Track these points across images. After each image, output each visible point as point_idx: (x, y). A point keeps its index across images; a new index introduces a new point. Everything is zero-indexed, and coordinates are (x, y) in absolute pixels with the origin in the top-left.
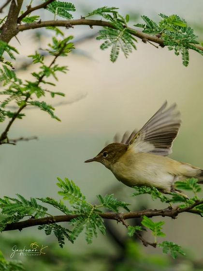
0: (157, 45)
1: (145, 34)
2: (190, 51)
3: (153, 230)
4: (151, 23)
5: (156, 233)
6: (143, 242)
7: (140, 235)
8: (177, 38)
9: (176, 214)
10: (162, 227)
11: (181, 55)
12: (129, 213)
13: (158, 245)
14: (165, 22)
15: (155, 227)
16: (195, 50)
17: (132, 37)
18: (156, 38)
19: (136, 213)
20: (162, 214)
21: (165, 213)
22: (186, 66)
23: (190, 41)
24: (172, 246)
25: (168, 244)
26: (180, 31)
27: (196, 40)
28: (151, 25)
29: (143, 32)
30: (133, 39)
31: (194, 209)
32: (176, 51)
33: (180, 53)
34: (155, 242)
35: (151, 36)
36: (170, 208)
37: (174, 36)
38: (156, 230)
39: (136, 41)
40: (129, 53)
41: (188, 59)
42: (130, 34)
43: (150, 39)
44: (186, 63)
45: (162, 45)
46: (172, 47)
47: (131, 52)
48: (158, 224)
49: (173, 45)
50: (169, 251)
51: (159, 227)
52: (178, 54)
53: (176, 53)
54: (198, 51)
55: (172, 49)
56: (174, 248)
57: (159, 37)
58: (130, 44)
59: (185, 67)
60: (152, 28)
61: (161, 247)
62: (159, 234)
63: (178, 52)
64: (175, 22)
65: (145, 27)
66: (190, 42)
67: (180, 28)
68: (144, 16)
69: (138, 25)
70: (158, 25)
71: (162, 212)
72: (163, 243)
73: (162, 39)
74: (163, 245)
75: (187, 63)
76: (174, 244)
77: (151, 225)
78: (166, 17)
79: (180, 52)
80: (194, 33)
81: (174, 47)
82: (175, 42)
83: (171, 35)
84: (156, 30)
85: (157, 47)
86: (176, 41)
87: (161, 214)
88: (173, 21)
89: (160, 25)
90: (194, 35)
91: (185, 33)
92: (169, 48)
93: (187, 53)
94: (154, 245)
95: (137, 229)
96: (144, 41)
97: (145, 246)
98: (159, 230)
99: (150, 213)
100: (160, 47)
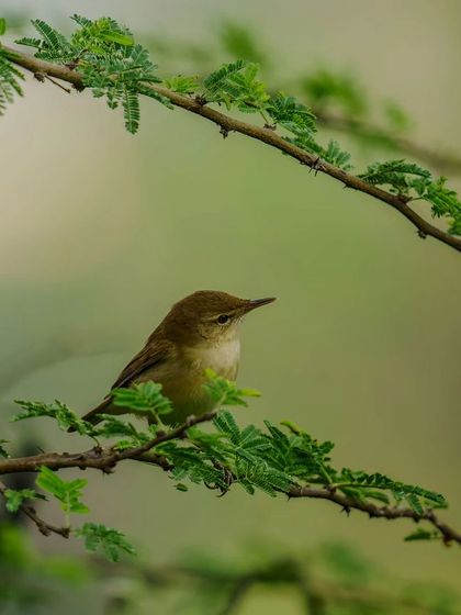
0: (68, 85)
1: (40, 62)
2: (141, 99)
3: (62, 499)
4: (53, 37)
5: (69, 505)
6: (38, 524)
7: (33, 511)
8: (112, 71)
9: (112, 464)
10: (81, 490)
11: (121, 108)
12: (6, 461)
13: (75, 533)
14: (84, 33)
15: (68, 493)
16: (153, 96)
17: (11, 69)
18: (66, 70)
19: (22, 461)
20: (81, 463)
21: (89, 461)
22: (133, 132)
23: (141, 76)
24: (105, 534)
25: (95, 529)
26: (119, 53)
27: (155, 73)
28: (55, 41)
29: (36, 56)
30: (16, 72)
31: (153, 450)
32: (110, 97)
33: (119, 104)
34: (67, 525)
35: (54, 65)
36: (98, 450)
37: (105, 65)
38: (68, 498)
39: (22, 77)
40: (7, 104)
41: (136, 116)
42: (7, 62)
43: (51, 73)
44: (133, 126)
45: (79, 86)
46: (102, 90)
47: (11, 101)
48: (72, 485)
49: (103, 87)
50: (100, 546)
51: (74, 491)
52: (115, 105)
53: (109, 104)
54: (159, 99)
55: (102, 94)
56: (110, 537)
57: (72, 69)
58: (8, 84)
59: (129, 134)
60: (57, 47)
61: (80, 537)
62: (74, 508)
63: (114, 100)
64: (107, 34)
65: (40, 46)
66: (142, 80)
67: (118, 46)
68: (38, 21)
69: (24, 42)
70: (69, 40)
71: (82, 458)
72: (85, 527)
73: (79, 72)
74: (84, 533)
75: (135, 125)
76: (108, 529)
77: (57, 488)
78: (87, 22)
79: (120, 101)
80: (149, 59)
81: (106, 91)
82: (107, 80)
83: (98, 64)
84: (66, 53)
85: (68, 91)
86: (111, 77)
87: (79, 462)
88: (104, 32)
89: (74, 41)
90: (149, 64)
91: (130, 60)
92: (94, 92)
93: (135, 104)
94: (65, 533)
95: (26, 496)
96: (39, 78)
97: (44, 534)
98: (76, 499)
99: (53, 460)
100: (74, 91)
